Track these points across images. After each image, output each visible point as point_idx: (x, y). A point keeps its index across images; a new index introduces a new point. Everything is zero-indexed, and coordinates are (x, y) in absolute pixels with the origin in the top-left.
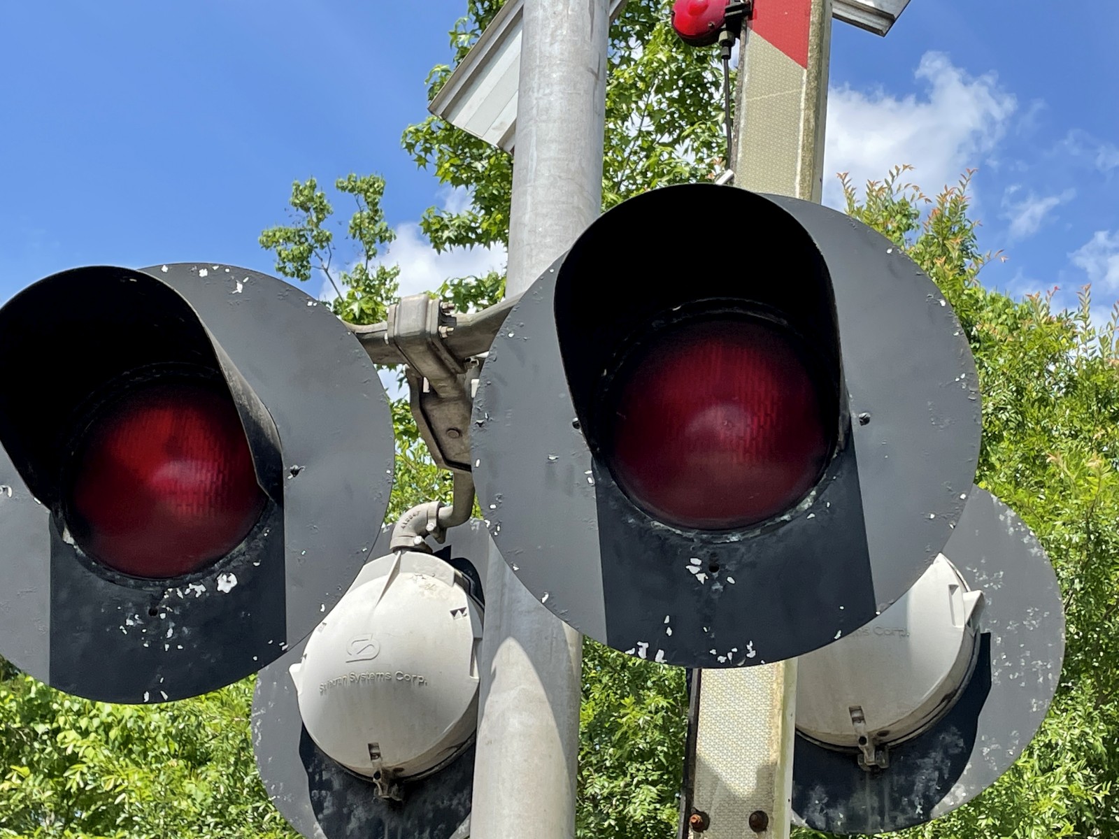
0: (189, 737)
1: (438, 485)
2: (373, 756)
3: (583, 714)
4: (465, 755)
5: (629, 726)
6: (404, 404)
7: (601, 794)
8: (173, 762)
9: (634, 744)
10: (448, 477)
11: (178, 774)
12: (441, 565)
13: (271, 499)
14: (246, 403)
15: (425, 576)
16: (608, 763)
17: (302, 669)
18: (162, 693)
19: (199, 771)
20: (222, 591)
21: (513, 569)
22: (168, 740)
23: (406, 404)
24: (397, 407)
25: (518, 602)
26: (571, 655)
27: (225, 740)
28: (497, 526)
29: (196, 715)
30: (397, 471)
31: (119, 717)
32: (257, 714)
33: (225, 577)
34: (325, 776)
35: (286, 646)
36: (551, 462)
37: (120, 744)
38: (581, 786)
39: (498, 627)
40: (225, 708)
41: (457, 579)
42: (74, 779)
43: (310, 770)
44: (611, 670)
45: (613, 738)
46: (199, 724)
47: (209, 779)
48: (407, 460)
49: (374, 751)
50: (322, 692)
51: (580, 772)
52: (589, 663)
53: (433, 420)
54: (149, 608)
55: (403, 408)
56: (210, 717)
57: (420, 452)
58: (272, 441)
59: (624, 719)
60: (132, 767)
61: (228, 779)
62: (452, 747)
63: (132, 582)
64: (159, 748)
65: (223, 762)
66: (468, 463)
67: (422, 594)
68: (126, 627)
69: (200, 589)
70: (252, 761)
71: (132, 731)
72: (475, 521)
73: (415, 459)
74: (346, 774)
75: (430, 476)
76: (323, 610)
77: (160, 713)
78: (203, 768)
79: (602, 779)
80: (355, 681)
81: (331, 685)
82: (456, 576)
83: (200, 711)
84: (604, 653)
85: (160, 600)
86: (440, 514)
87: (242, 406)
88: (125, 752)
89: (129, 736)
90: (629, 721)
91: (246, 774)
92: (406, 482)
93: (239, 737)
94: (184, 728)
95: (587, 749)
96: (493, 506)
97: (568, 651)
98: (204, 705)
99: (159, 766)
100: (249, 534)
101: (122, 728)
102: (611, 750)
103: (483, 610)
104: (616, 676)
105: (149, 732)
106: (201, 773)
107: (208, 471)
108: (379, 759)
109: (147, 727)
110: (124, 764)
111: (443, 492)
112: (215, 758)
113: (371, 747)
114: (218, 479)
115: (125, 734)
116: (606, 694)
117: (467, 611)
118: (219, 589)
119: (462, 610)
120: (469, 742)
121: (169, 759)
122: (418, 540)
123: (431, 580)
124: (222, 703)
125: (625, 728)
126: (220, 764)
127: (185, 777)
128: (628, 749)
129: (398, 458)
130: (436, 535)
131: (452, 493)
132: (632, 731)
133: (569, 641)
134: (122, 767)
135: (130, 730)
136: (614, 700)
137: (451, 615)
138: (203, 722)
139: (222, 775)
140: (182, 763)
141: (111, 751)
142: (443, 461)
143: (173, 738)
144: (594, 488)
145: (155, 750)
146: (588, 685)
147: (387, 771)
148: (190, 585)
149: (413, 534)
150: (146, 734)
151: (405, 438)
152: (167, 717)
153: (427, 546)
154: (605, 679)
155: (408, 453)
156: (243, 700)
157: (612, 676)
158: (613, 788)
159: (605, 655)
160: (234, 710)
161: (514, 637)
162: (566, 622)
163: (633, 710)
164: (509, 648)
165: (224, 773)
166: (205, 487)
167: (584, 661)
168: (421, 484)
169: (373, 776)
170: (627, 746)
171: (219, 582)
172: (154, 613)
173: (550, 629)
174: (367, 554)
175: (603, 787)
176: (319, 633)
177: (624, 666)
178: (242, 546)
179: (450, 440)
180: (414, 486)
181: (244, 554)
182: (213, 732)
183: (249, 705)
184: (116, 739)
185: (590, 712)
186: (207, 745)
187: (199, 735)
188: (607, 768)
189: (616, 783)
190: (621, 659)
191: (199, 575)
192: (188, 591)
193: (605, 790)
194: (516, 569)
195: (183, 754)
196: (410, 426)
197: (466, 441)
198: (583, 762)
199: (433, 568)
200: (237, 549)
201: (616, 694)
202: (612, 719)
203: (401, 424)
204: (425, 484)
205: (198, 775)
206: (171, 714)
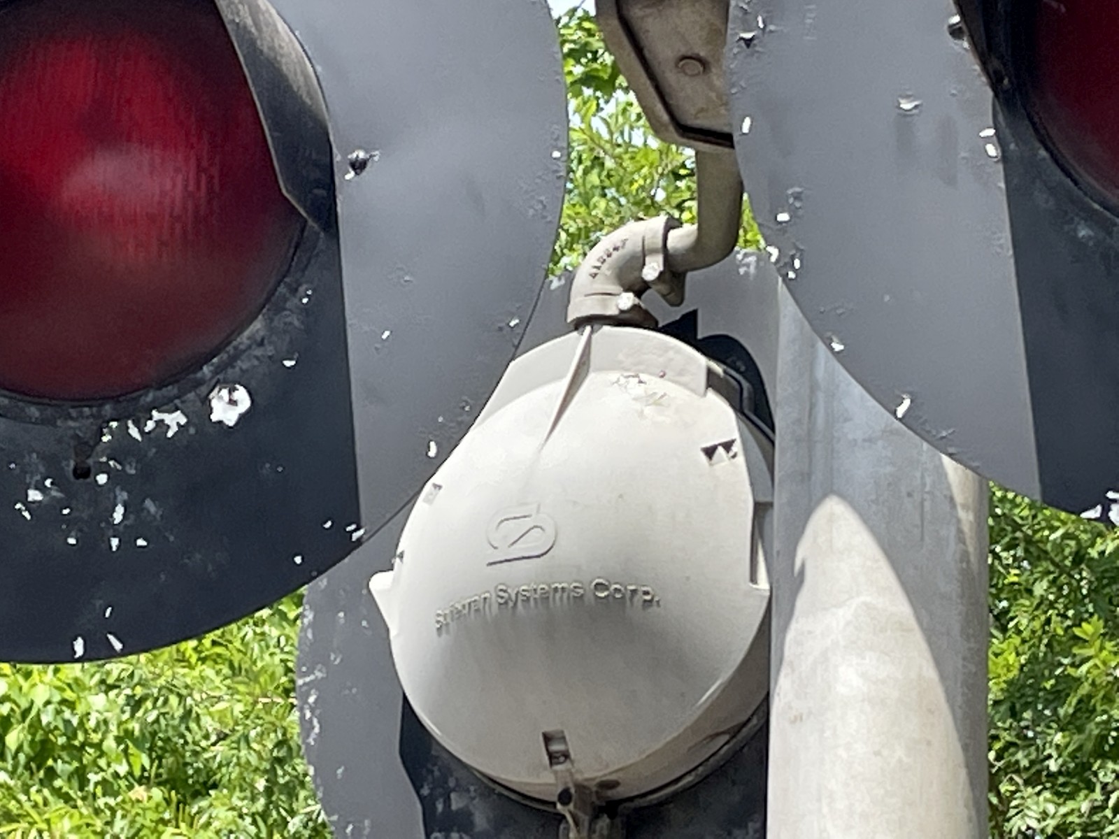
0: (167, 740)
1: (665, 189)
2: (553, 758)
3: (995, 664)
4: (745, 750)
5: (1093, 684)
6: (581, 19)
7: (1043, 831)
8: (139, 792)
9: (1107, 722)
10: (683, 172)
11: (152, 815)
12: (678, 351)
13: (310, 222)
14: (249, 22)
15: (643, 377)
16: (1053, 766)
17: (396, 581)
18: (111, 637)
19: (195, 809)
20: (220, 422)
21: (832, 349)
22: (127, 747)
23: (586, 17)
24: (566, 26)
25: (847, 420)
26: (966, 528)
27: (243, 744)
28: (793, 258)
29: (179, 695)
30: (574, 165)
31: (24, 704)
32: (308, 679)
33: (225, 392)
34: (457, 803)
35: (361, 532)
36: (905, 114)
37: (30, 759)
38: (998, 814)
39: (806, 476)
40: (240, 679)
41: (712, 381)
43: (425, 791)
44: (1052, 568)
45: (1061, 712)
46: (188, 714)
47: (216, 824)
48: (594, 139)
49: (555, 747)
50: (439, 629)
51: (994, 787)
52: (1004, 554)
53: (645, 41)
54: (72, 464)
55: (580, 27)
56: (210, 697)
57: (621, 120)
58: (308, 101)
59: (1084, 668)
60: (57, 805)
61: (254, 823)
62: (718, 735)
63: (34, 411)
64: (109, 765)
65: (242, 790)
66: (726, 129)
67: (641, 414)
68: (29, 505)
69: (175, 420)
70: (302, 784)
71: (51, 731)
72: (746, 255)
73: (611, 133)
74: (500, 795)
75: (645, 171)
76: (432, 453)
77: (106, 693)
78: (204, 803)
79: (1041, 798)
80: (508, 603)
81: (457, 614)
82: (710, 372)
83: (187, 687)
84: (1035, 532)
85: (93, 448)
86: (670, 244)
87: (242, 29)
88: (41, 774)
89: (45, 742)
90: (1095, 672)
91: (292, 813)
92: (593, 187)
93: (272, 735)
94: (157, 721)
95: (1007, 737)
96: (784, 217)
97: (959, 521)
98: (196, 673)
99: (112, 802)
100: (268, 300)
101: (31, 726)
102: (1058, 738)
103: (773, 443)
104: (1063, 579)
105: (86, 732)
106: (200, 812)
107: (177, 170)
108: (567, 765)
109: (81, 723)
110: (39, 799)
111: (675, 202)
112: (225, 780)
113: (548, 739)
114: (198, 187)
115: (38, 738)
116: (1043, 618)
117: (737, 447)
118: (215, 417)
119: (728, 446)
120: (754, 721)
121: (130, 787)
122: (627, 300)
123: (655, 385)
124: (231, 666)
125: (1085, 689)
126: (237, 793)
127: (165, 823)
128: (1096, 732)
129: (574, 135)
130: (663, 288)
131: (694, 204)
132: (1102, 693)
133: (959, 499)
134: (35, 806)
135: (49, 730)
136: (1060, 632)
137: (703, 457)
138: (195, 709)
139: (241, 816)
140: (157, 793)
141: (12, 774)
142: (671, 128)
143: (138, 743)
144: (1000, 167)
145: (102, 770)
146: (1005, 604)
147: (584, 787)
148: (154, 413)
149: (615, 288)
150: (81, 737)
151: (588, 92)
152: (121, 700)
153: (646, 312)
154: (1040, 588)
155: (597, 123)
156: (277, 659)
157: (1055, 580)
158: (1065, 815)
159: (1038, 536)
160: (256, 681)
161: (843, 496)
162: (951, 455)
163: (1102, 648)
164: (831, 519)
165: (245, 811)
166: (173, 202)
167: (993, 552)
168: (627, 187)
169: (555, 799)
170: (1091, 726)
171: (214, 403)
172: (83, 473)
173: (918, 474)
174: (520, 331)
175: (1044, 815)
176: (426, 506)
177: (1080, 558)
178: (258, 326)
179: (685, 80)
180: (611, 192)
181: (261, 344)
182: (218, 726)
183: (288, 670)
184: (20, 749)
185: (1012, 658)
186: (206, 755)
187: (189, 738)
188: (1051, 775)
189: (1071, 805)
190: (1073, 543)
191: (171, 390)
192: (150, 425)
193: (1049, 821)
194: (838, 347)
195: (158, 775)
196: (595, 66)
197: (718, 83)
198: (999, 764)
199: (661, 360)
200: (247, 333)
201: (1065, 616)
202: (1058, 672)
203: (578, 62)
204: (636, 186)
205: (193, 818)
206: (129, 691)
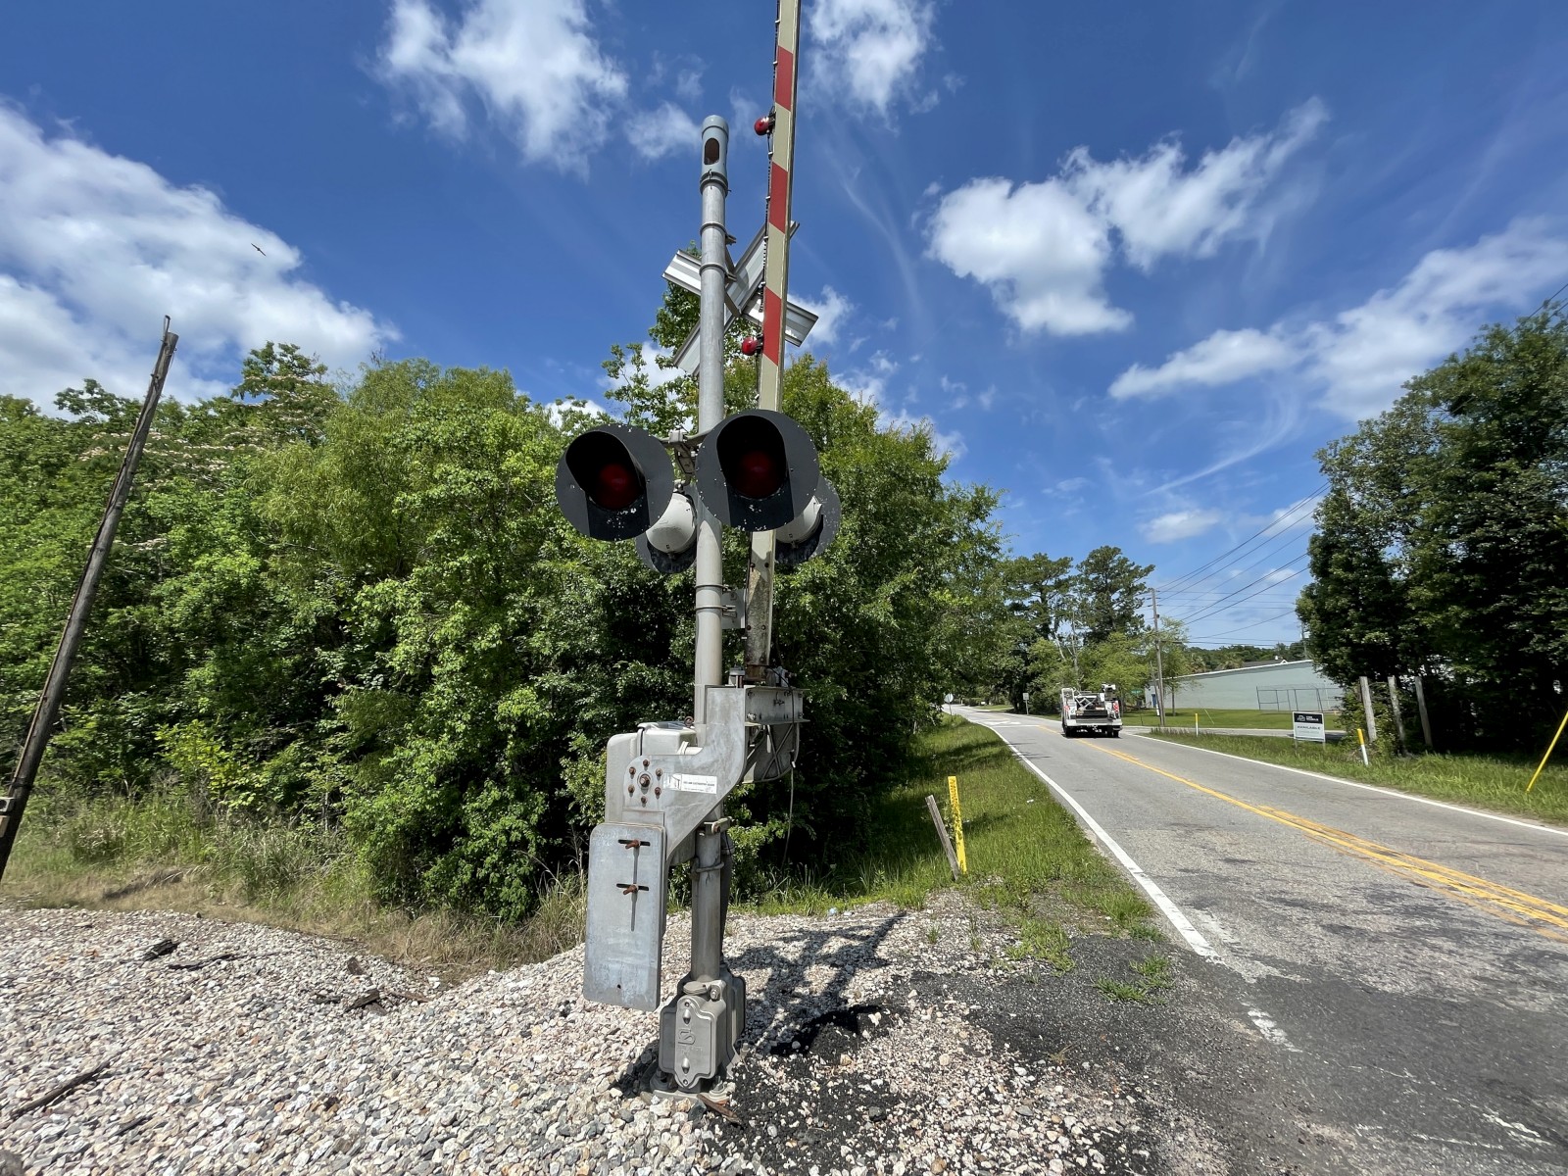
12: (684, 497)
13: (643, 488)
33: (633, 509)
34: (656, 554)
42: (565, 545)
43: (652, 553)
50: (656, 536)
67: (681, 507)
81: (659, 534)
82: (687, 500)
86: (683, 484)
100: (638, 497)
103: (695, 508)
107: (625, 481)
108: (669, 548)
111: (683, 478)
114: (626, 484)
118: (631, 512)
119: (689, 509)
123: (683, 502)
147: (671, 551)
169: (668, 553)
181: (637, 502)
194: (702, 496)
